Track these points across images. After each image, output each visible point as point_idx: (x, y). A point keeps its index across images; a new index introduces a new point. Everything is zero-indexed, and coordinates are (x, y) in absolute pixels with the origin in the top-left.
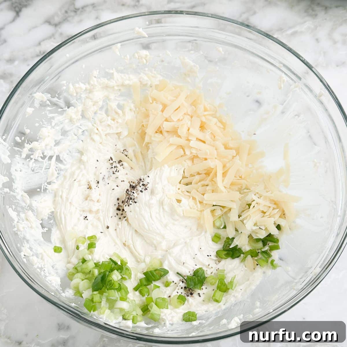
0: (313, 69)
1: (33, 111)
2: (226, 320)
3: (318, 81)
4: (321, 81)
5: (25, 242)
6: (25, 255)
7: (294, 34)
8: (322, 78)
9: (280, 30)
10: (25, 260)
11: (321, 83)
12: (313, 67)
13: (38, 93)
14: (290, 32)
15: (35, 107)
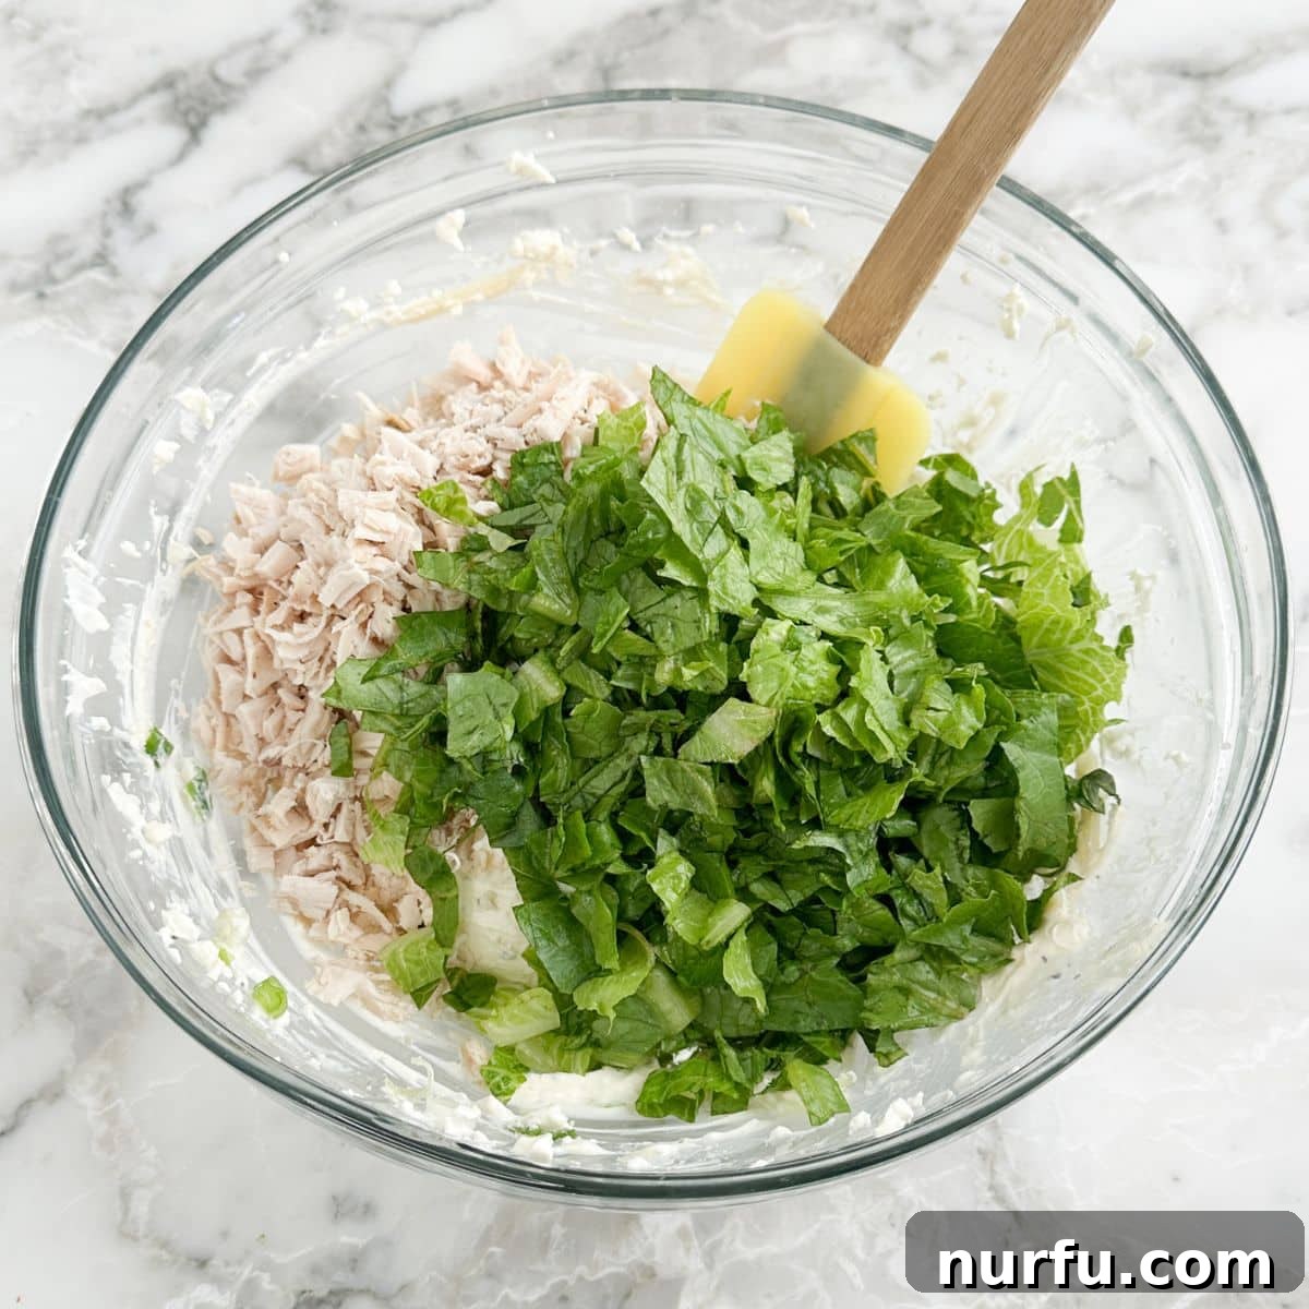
0: (1117, 264)
1: (176, 453)
2: (868, 1116)
3: (1135, 299)
4: (1145, 301)
5: (174, 897)
6: (174, 937)
7: (1142, 203)
8: (1149, 291)
9: (1095, 189)
10: (175, 953)
11: (1143, 309)
12: (1116, 258)
13: (188, 391)
14: (1126, 197)
15: (181, 436)
